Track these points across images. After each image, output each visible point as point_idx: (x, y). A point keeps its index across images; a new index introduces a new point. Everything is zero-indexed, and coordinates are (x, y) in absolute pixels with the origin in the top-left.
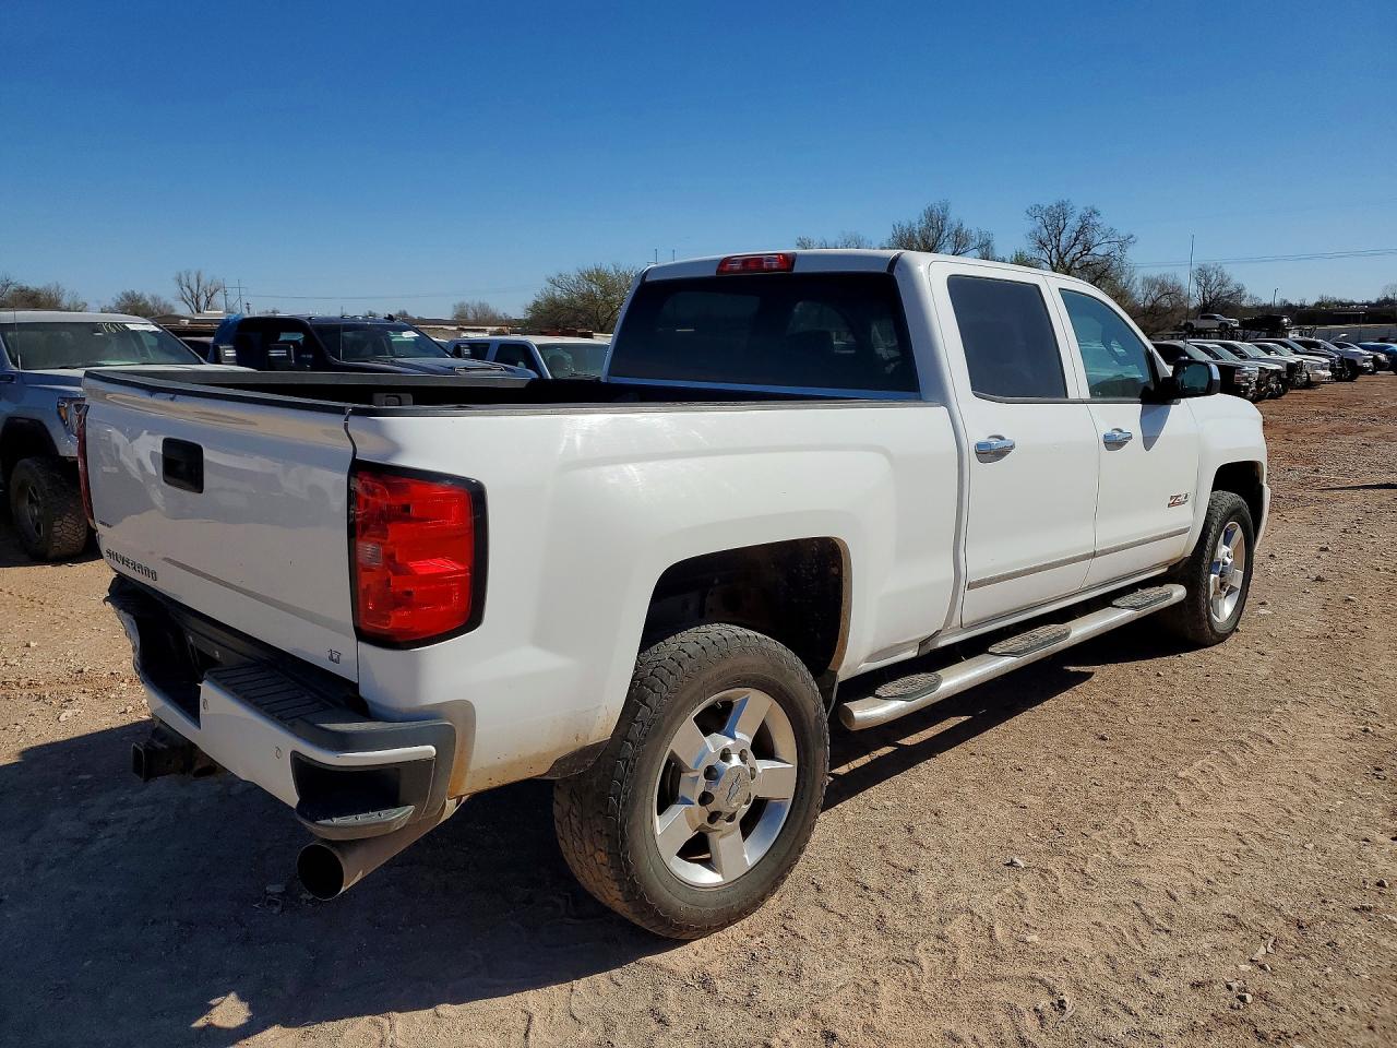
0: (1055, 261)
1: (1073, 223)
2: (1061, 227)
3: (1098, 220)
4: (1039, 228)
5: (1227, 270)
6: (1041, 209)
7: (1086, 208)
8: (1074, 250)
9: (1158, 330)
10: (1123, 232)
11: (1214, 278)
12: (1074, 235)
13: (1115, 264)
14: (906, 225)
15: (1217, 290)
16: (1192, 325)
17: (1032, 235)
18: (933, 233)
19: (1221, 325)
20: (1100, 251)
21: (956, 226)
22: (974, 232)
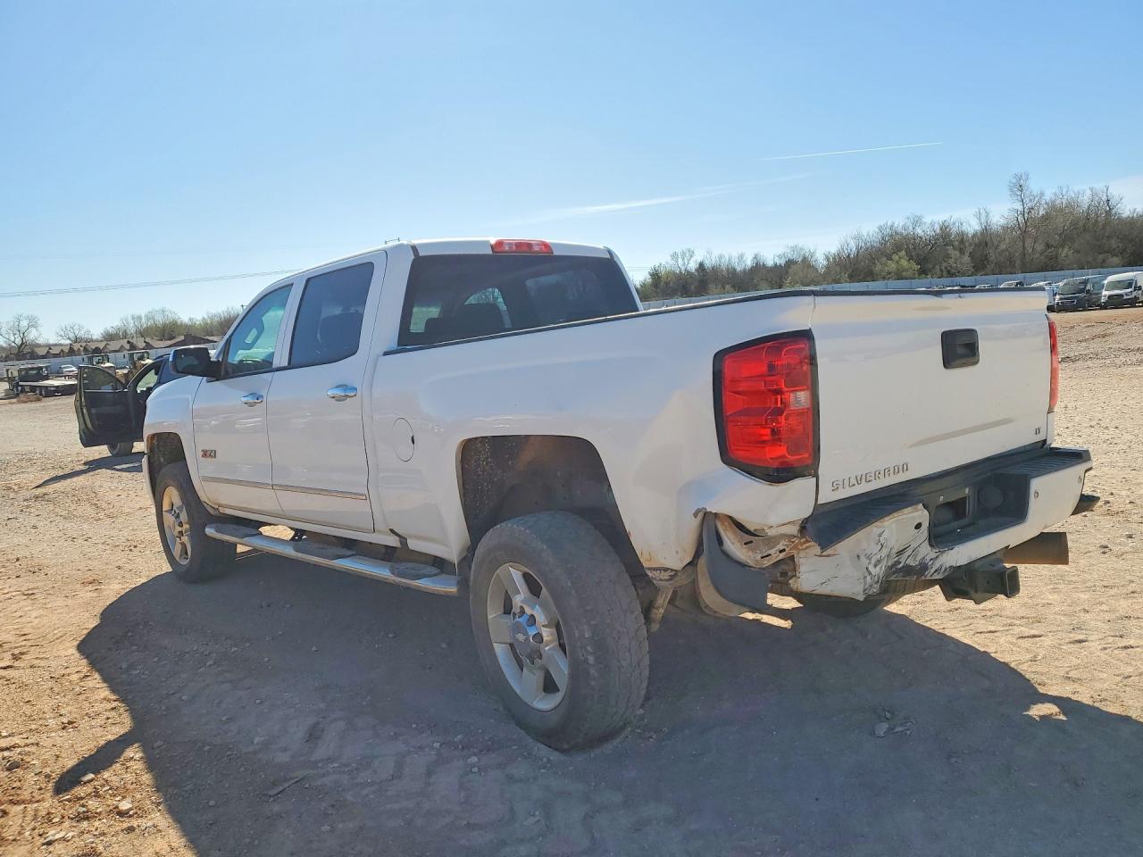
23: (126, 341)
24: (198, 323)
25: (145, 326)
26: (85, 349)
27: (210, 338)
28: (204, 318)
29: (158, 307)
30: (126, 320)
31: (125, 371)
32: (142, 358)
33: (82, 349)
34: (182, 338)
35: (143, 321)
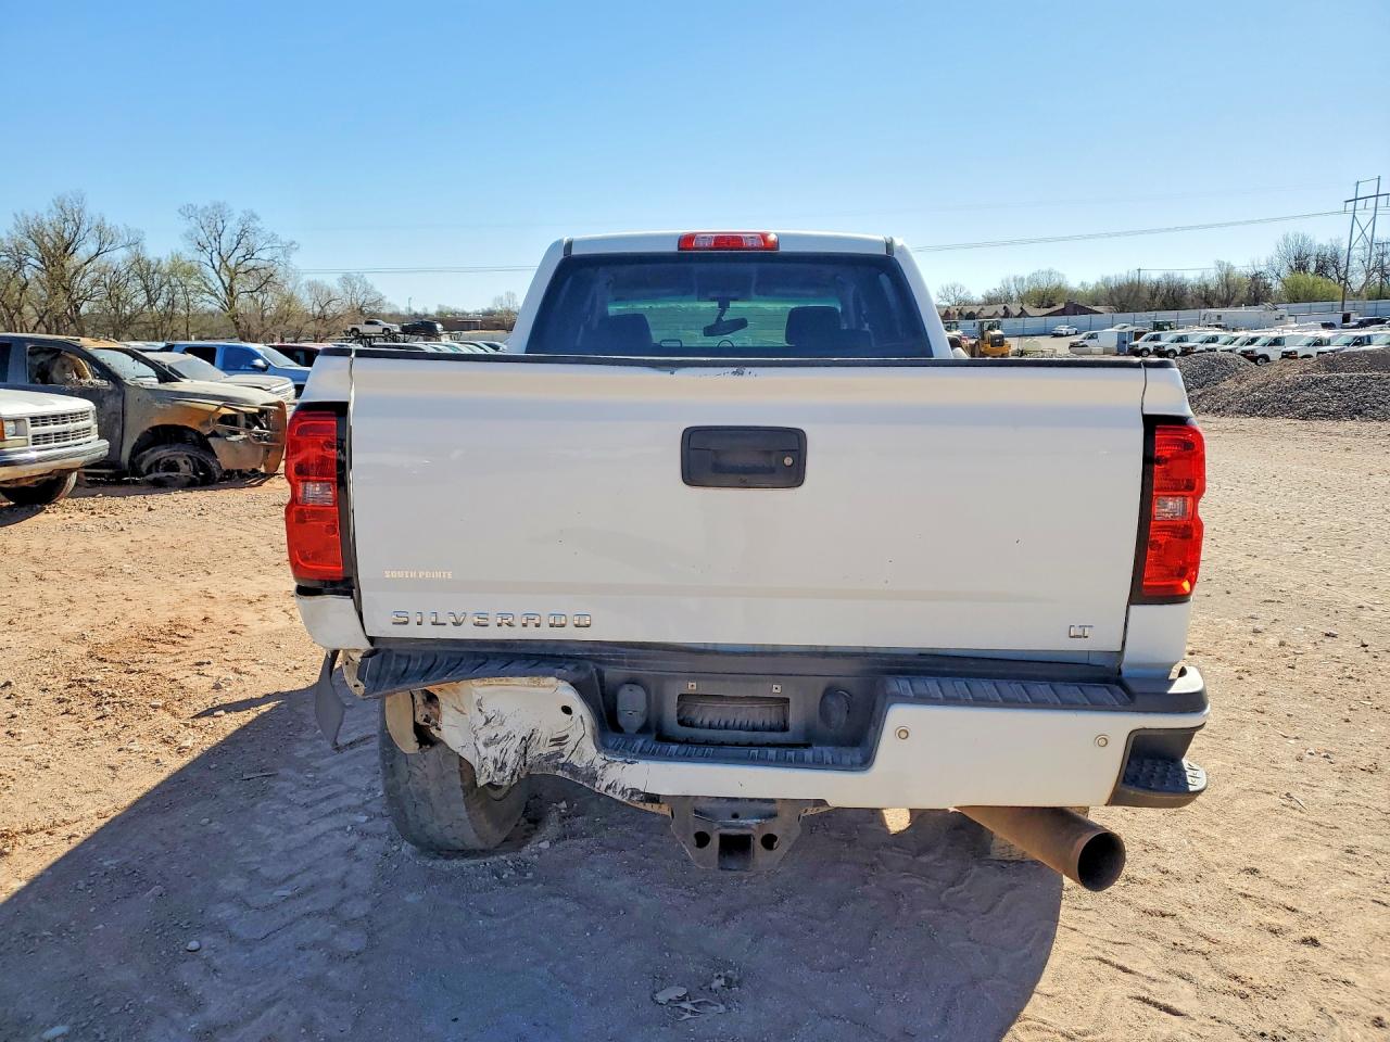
0: (217, 264)
1: (232, 227)
2: (220, 229)
3: (258, 224)
4: (195, 228)
5: (370, 279)
6: (195, 209)
7: (244, 212)
8: (237, 254)
9: (328, 335)
10: (285, 237)
11: (358, 286)
12: (235, 238)
13: (281, 269)
14: (31, 215)
15: (363, 298)
16: (357, 330)
17: (188, 236)
18: (70, 226)
19: (385, 329)
20: (265, 255)
21: (97, 220)
22: (121, 227)
23: (1002, 306)
24: (1090, 288)
25: (1026, 290)
26: (960, 314)
27: (1095, 308)
28: (1098, 283)
29: (1045, 268)
30: (1007, 281)
31: (973, 342)
32: (990, 328)
33: (957, 312)
34: (1062, 306)
35: (1025, 283)
